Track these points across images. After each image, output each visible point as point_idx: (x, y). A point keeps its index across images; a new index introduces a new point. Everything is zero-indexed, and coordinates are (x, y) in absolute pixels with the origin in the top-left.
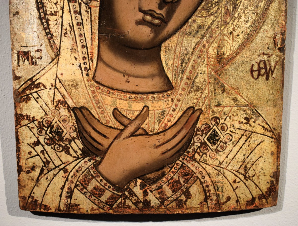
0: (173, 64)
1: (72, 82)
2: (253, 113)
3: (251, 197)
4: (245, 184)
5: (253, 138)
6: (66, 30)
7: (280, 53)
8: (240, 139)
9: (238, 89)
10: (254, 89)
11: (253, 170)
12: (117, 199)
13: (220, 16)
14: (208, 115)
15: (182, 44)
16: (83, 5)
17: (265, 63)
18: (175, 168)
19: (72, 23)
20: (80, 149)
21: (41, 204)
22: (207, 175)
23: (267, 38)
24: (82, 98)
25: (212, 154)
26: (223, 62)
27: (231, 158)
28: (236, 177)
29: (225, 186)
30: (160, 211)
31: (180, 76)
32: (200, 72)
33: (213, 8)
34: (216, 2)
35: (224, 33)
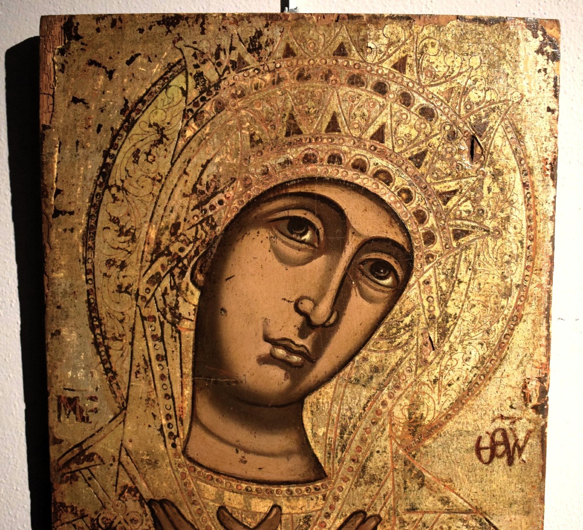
0: (327, 435)
1: (148, 455)
2: (480, 525)
6: (138, 366)
7: (536, 416)
9: (451, 481)
10: (483, 482)
13: (414, 349)
14: (393, 527)
15: (342, 399)
16: (167, 327)
17: (505, 435)
19: (149, 355)
23: (509, 389)
26: (421, 432)
31: (339, 456)
32: (377, 449)
33: (401, 336)
34: (406, 325)
35: (423, 379)
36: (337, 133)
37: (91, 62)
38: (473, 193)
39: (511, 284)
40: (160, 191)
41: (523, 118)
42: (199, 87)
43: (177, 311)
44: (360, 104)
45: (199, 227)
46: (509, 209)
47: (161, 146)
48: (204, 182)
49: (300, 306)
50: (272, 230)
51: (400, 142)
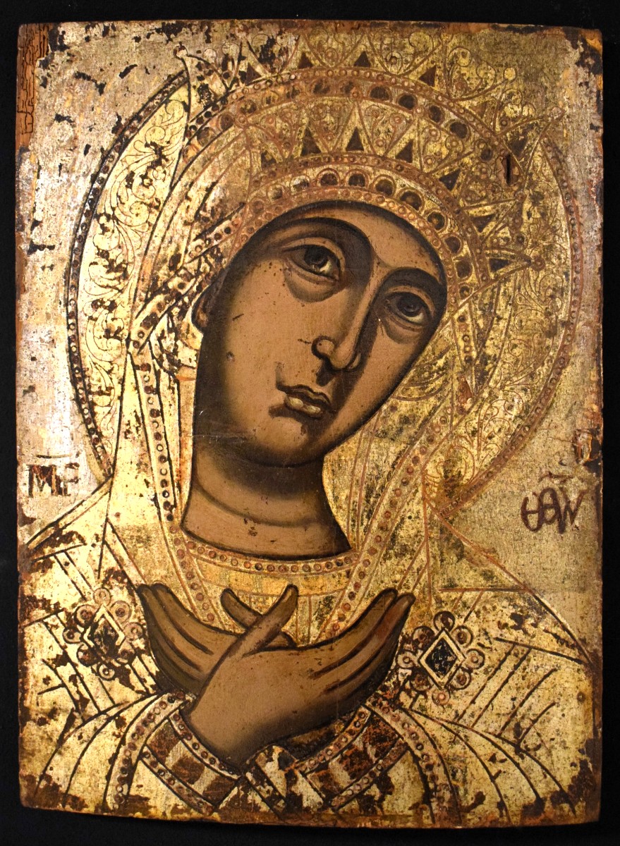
0: (350, 498)
1: (138, 531)
2: (529, 604)
3: (532, 796)
4: (517, 765)
5: (532, 660)
6: (128, 424)
7: (589, 474)
8: (502, 662)
9: (495, 551)
10: (531, 553)
11: (535, 734)
12: (228, 789)
13: (450, 396)
14: (429, 608)
15: (367, 455)
16: (164, 376)
18: (355, 724)
19: (141, 410)
21: (66, 795)
22: (429, 743)
23: (557, 442)
25: (439, 694)
26: (459, 493)
27: (483, 706)
28: (497, 749)
29: (471, 768)
30: (322, 820)
31: (365, 524)
32: (409, 514)
33: (434, 380)
34: (440, 369)
35: (459, 431)
36: (359, 152)
37: (79, 76)
38: (511, 219)
39: (556, 322)
40: (158, 219)
41: (565, 136)
42: (204, 102)
43: (175, 357)
44: (385, 119)
45: (203, 259)
46: (551, 237)
47: (159, 168)
48: (209, 207)
49: (319, 347)
50: (286, 261)
51: (429, 161)
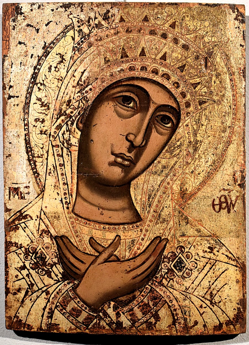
0: (142, 199)
1: (54, 214)
2: (216, 243)
3: (218, 322)
4: (211, 309)
5: (217, 266)
6: (50, 170)
7: (240, 189)
8: (204, 267)
9: (201, 221)
10: (216, 221)
11: (219, 296)
12: (92, 320)
13: (182, 157)
14: (174, 244)
15: (149, 182)
16: (65, 150)
17: (225, 198)
18: (144, 292)
19: (56, 164)
20: (60, 273)
21: (25, 324)
22: (175, 300)
23: (227, 176)
24: (63, 228)
25: (179, 280)
26: (186, 197)
27: (197, 284)
28: (203, 303)
29: (192, 311)
30: (131, 332)
31: (148, 210)
32: (166, 206)
33: (176, 151)
34: (178, 146)
35: (186, 172)
36: (144, 57)
37: (28, 25)
38: (207, 84)
39: (226, 126)
40: (62, 85)
41: (229, 49)
42: (80, 36)
43: (69, 142)
44: (155, 43)
45: (80, 101)
46: (224, 91)
47: (62, 64)
48: (83, 80)
49: (128, 137)
50: (115, 102)
51: (173, 60)
